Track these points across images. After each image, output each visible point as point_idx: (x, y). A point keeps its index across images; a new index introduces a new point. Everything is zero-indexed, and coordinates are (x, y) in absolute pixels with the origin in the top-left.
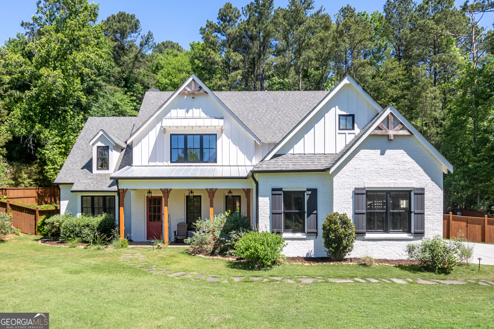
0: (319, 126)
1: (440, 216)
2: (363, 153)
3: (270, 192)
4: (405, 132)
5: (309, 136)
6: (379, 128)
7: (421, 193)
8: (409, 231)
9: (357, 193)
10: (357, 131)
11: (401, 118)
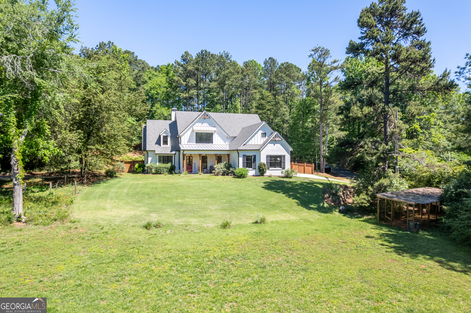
0: (256, 136)
1: (289, 163)
2: (269, 144)
3: (242, 156)
4: (280, 139)
5: (253, 139)
6: (273, 138)
7: (284, 156)
8: (281, 167)
9: (267, 156)
10: (267, 138)
11: (279, 135)
